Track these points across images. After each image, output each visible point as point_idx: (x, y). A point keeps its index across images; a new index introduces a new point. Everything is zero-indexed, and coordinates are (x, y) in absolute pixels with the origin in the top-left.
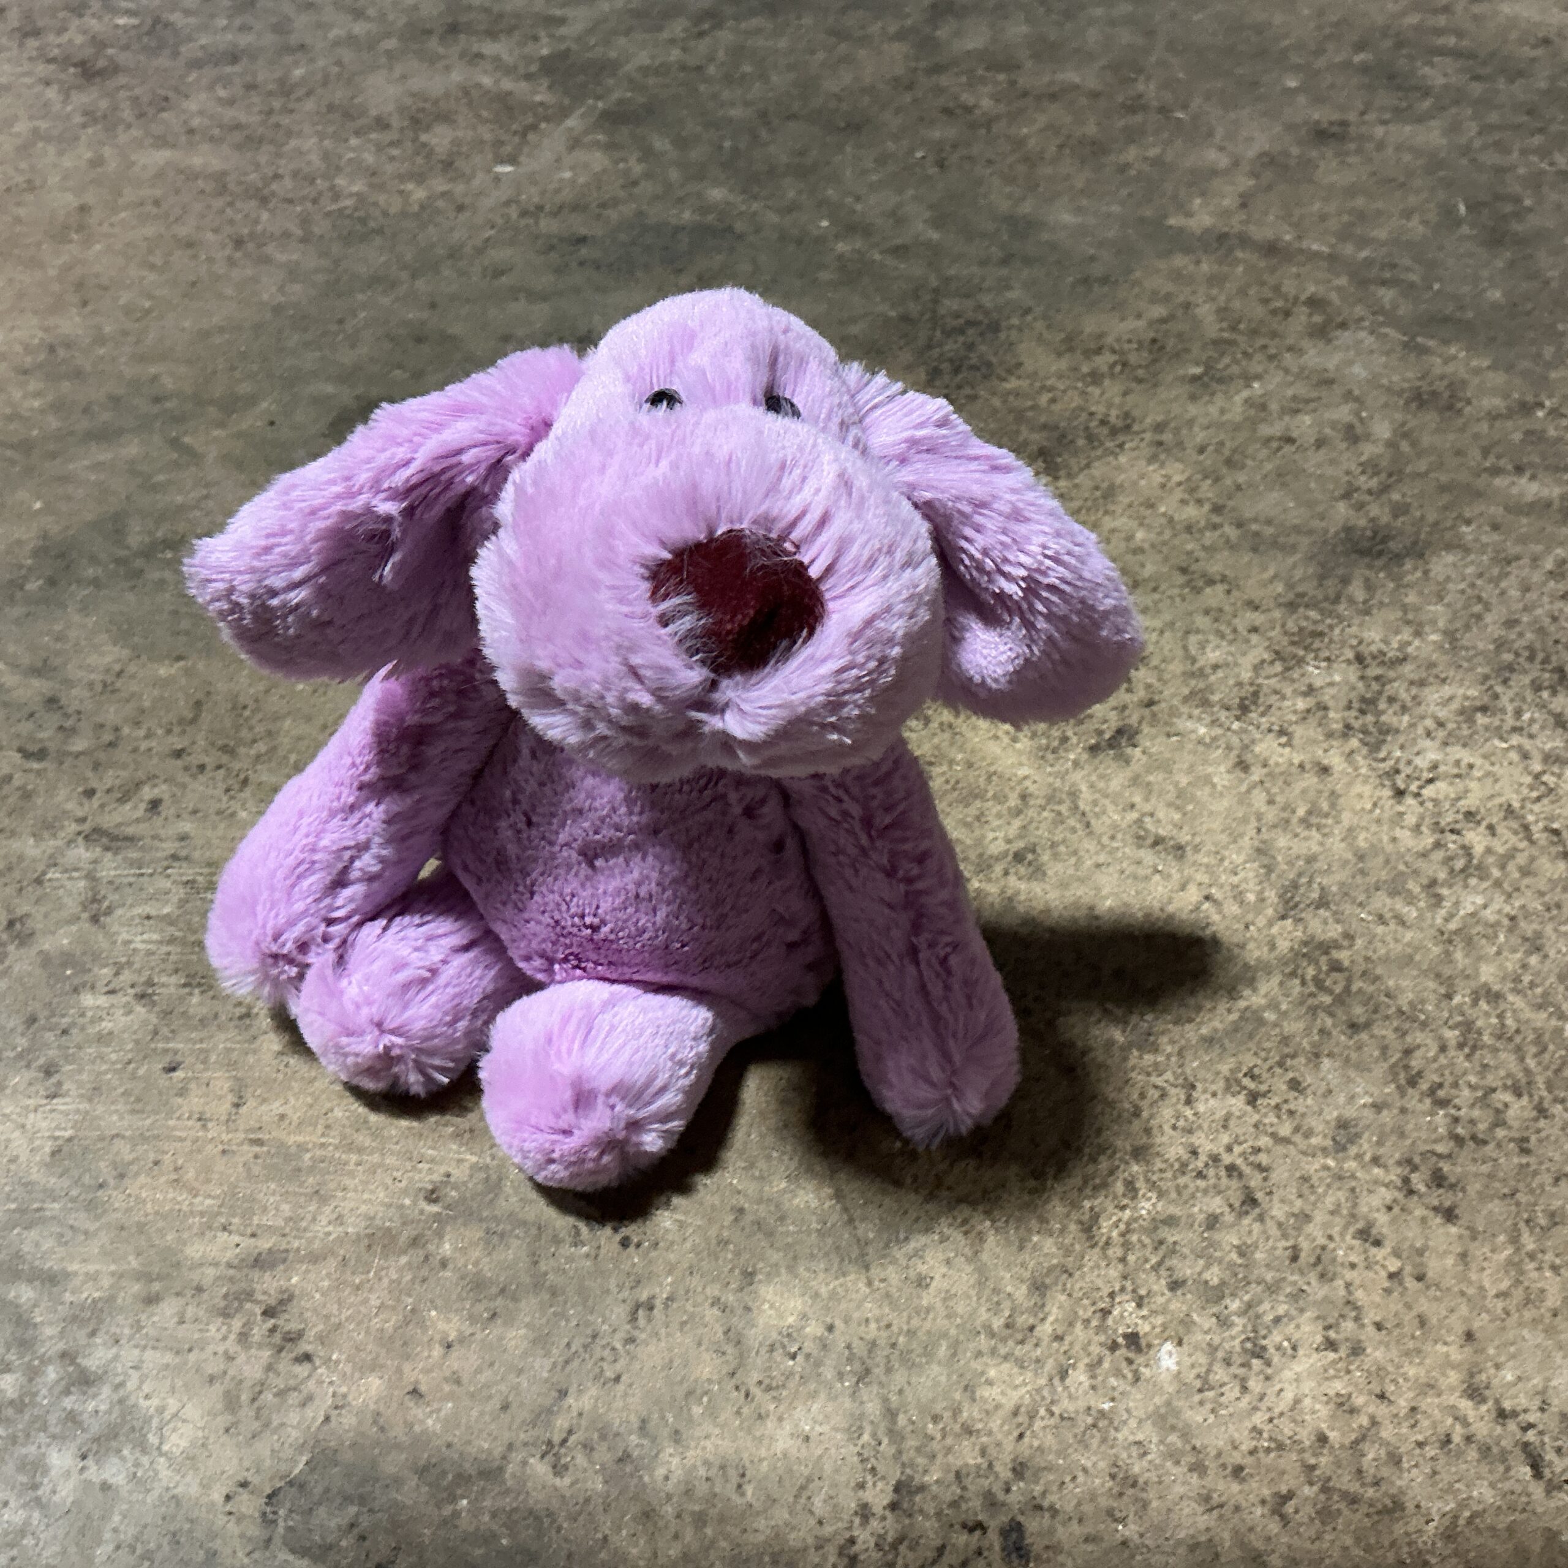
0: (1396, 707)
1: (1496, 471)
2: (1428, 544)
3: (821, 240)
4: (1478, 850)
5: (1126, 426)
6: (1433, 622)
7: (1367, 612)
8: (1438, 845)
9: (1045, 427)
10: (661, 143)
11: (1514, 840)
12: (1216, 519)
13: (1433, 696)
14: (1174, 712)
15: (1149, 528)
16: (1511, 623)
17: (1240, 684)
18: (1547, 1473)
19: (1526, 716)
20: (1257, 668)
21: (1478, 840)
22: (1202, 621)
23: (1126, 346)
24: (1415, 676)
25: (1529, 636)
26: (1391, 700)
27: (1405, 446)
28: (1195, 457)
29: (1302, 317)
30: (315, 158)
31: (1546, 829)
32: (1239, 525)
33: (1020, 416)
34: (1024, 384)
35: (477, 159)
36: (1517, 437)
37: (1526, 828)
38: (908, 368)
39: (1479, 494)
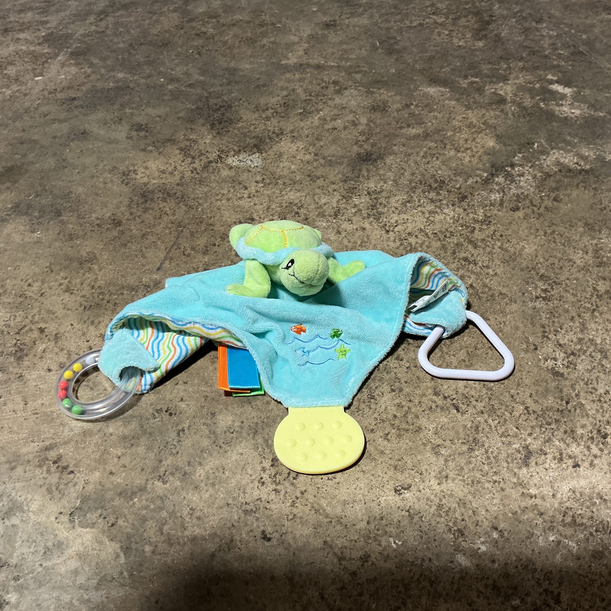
0: (382, 206)
1: (401, 128)
2: (384, 154)
3: (162, 86)
4: (413, 243)
5: (281, 133)
6: (389, 178)
7: (369, 179)
8: (401, 244)
9: (254, 137)
10: (95, 60)
11: (423, 238)
12: (317, 158)
13: (393, 200)
14: (314, 220)
15: (295, 164)
16: (413, 174)
17: (333, 208)
18: (461, 410)
19: (422, 201)
20: (337, 202)
21: (412, 240)
22: (317, 191)
23: (276, 106)
24: (387, 196)
25: (419, 177)
26: (380, 204)
27: (372, 125)
28: (306, 139)
29: (331, 88)
31: (433, 233)
32: (324, 159)
33: (245, 135)
34: (244, 124)
35: (28, 76)
36: (406, 116)
37: (427, 234)
38: (203, 125)
39: (397, 136)
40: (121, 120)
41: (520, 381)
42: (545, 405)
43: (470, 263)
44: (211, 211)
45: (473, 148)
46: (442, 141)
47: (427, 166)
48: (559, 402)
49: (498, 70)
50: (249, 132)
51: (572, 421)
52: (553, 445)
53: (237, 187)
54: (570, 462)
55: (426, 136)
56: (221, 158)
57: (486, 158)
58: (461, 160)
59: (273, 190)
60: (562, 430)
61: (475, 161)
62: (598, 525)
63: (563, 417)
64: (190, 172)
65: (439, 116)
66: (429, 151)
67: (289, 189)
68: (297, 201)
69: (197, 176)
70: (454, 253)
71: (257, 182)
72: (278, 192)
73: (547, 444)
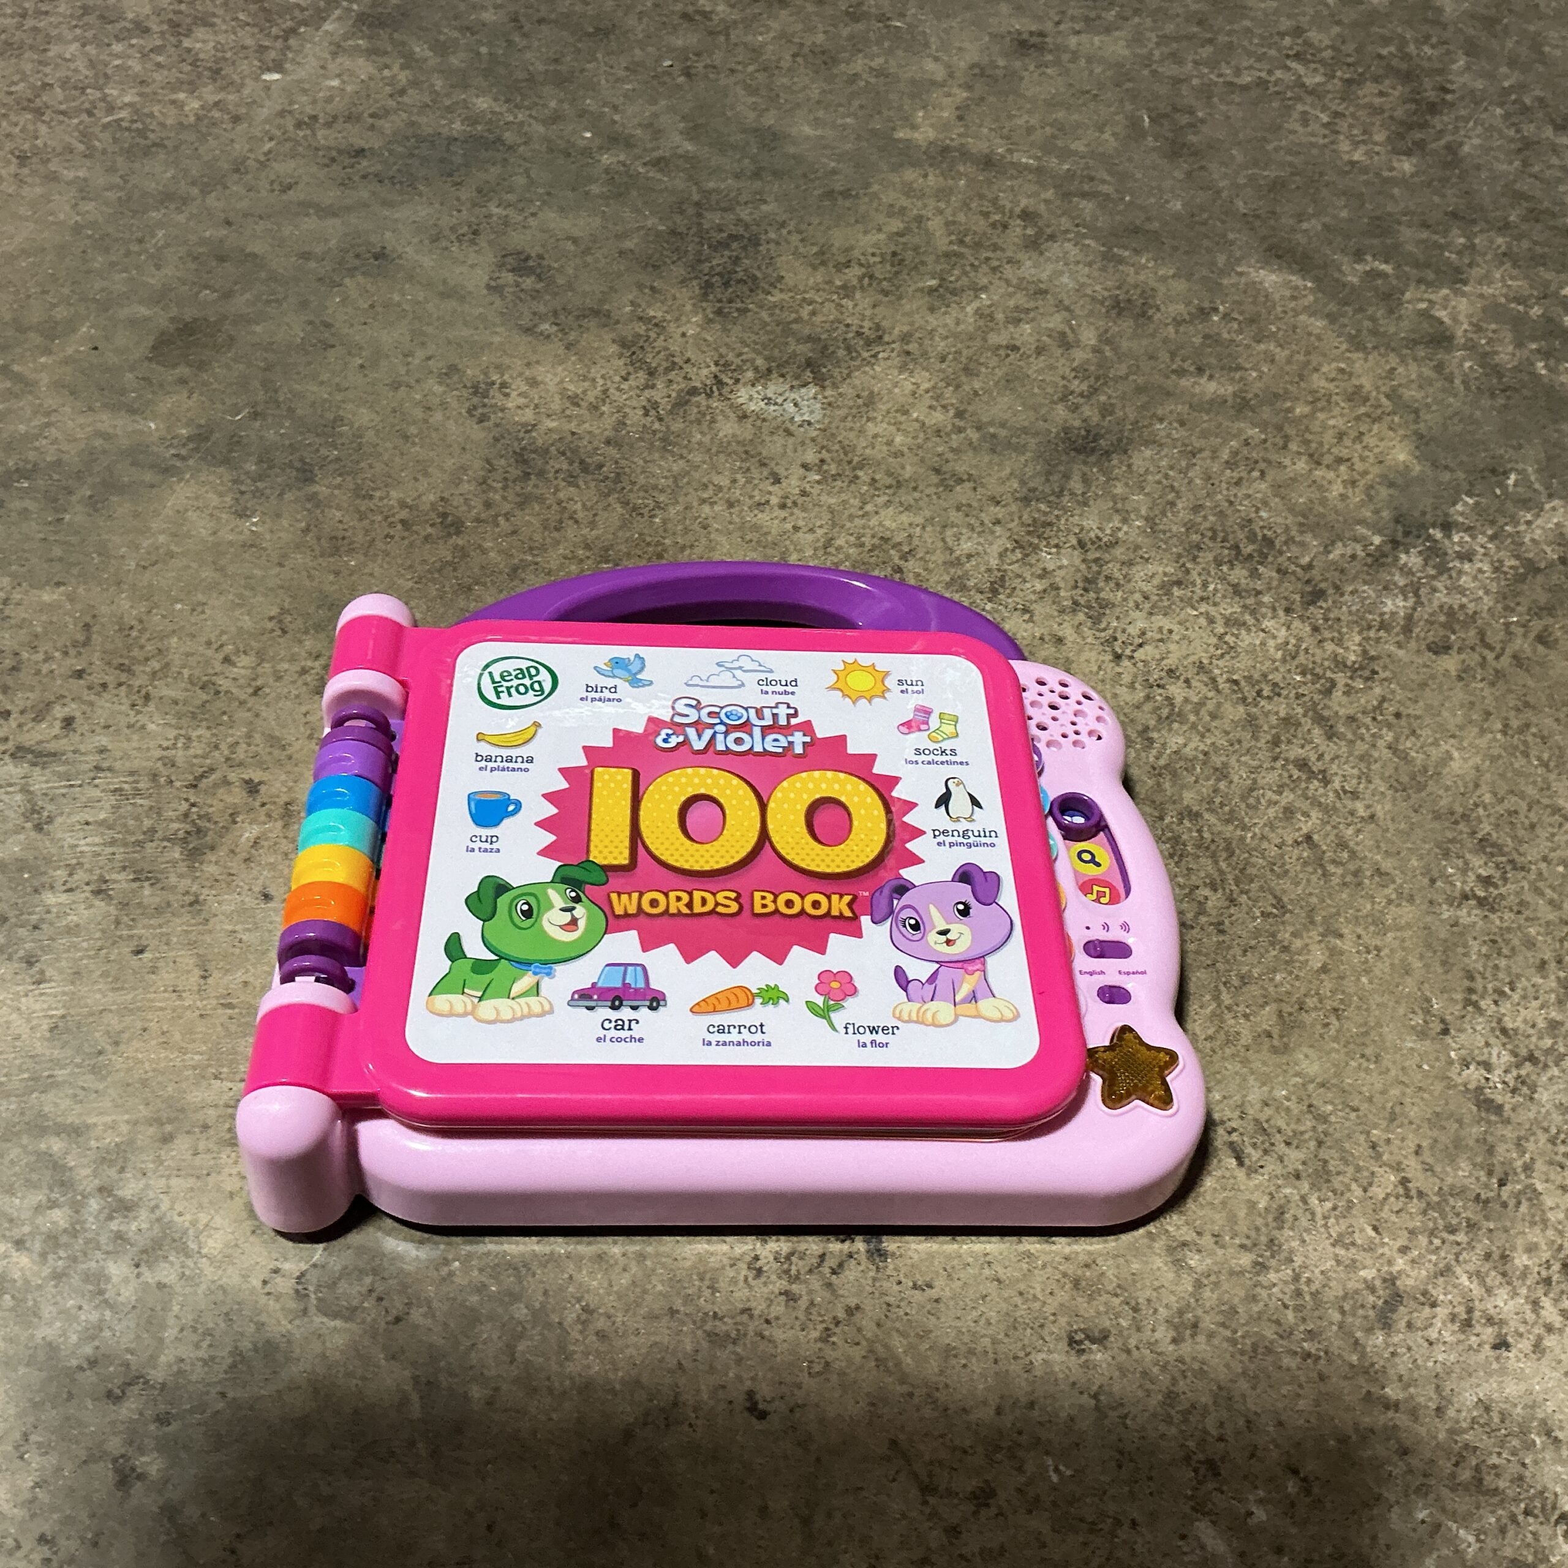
0: (1112, 584)
1: (1181, 373)
2: (1130, 441)
3: (586, 152)
4: (1178, 700)
5: (879, 338)
6: (1137, 510)
7: (1085, 504)
8: (1148, 698)
9: (809, 339)
10: (420, 49)
11: (1204, 690)
12: (962, 424)
13: (1139, 572)
15: (905, 432)
16: (1197, 508)
17: (989, 570)
19: (1211, 587)
20: (1001, 555)
21: (1177, 691)
22: (954, 516)
23: (872, 260)
24: (1124, 558)
25: (1212, 518)
26: (1108, 578)
27: (1108, 352)
28: (938, 366)
29: (1016, 231)
30: (81, 64)
31: (1229, 680)
32: (979, 428)
33: (786, 329)
34: (786, 296)
35: (244, 66)
36: (1197, 340)
37: (1214, 680)
38: (683, 282)
39: (1168, 394)
40: (475, 233)
41: (1398, 1109)
42: (1449, 1180)
43: (1312, 775)
44: (686, 530)
45: (1356, 460)
46: (1279, 428)
47: (1234, 491)
48: (1484, 1179)
49: (1442, 248)
50: (796, 321)
51: (1506, 1230)
52: (1455, 1286)
53: (755, 473)
54: (1489, 1333)
55: (1242, 406)
56: (720, 383)
57: (1384, 492)
58: (1321, 488)
59: (844, 496)
60: (1480, 1250)
61: (1357, 496)
62: (1531, 1499)
63: (1487, 1218)
64: (641, 412)
65: (1281, 354)
66: (1245, 451)
67: (884, 499)
68: (900, 537)
69: (657, 426)
70: (1276, 742)
71: (805, 466)
72: (856, 502)
73: (1441, 1280)
